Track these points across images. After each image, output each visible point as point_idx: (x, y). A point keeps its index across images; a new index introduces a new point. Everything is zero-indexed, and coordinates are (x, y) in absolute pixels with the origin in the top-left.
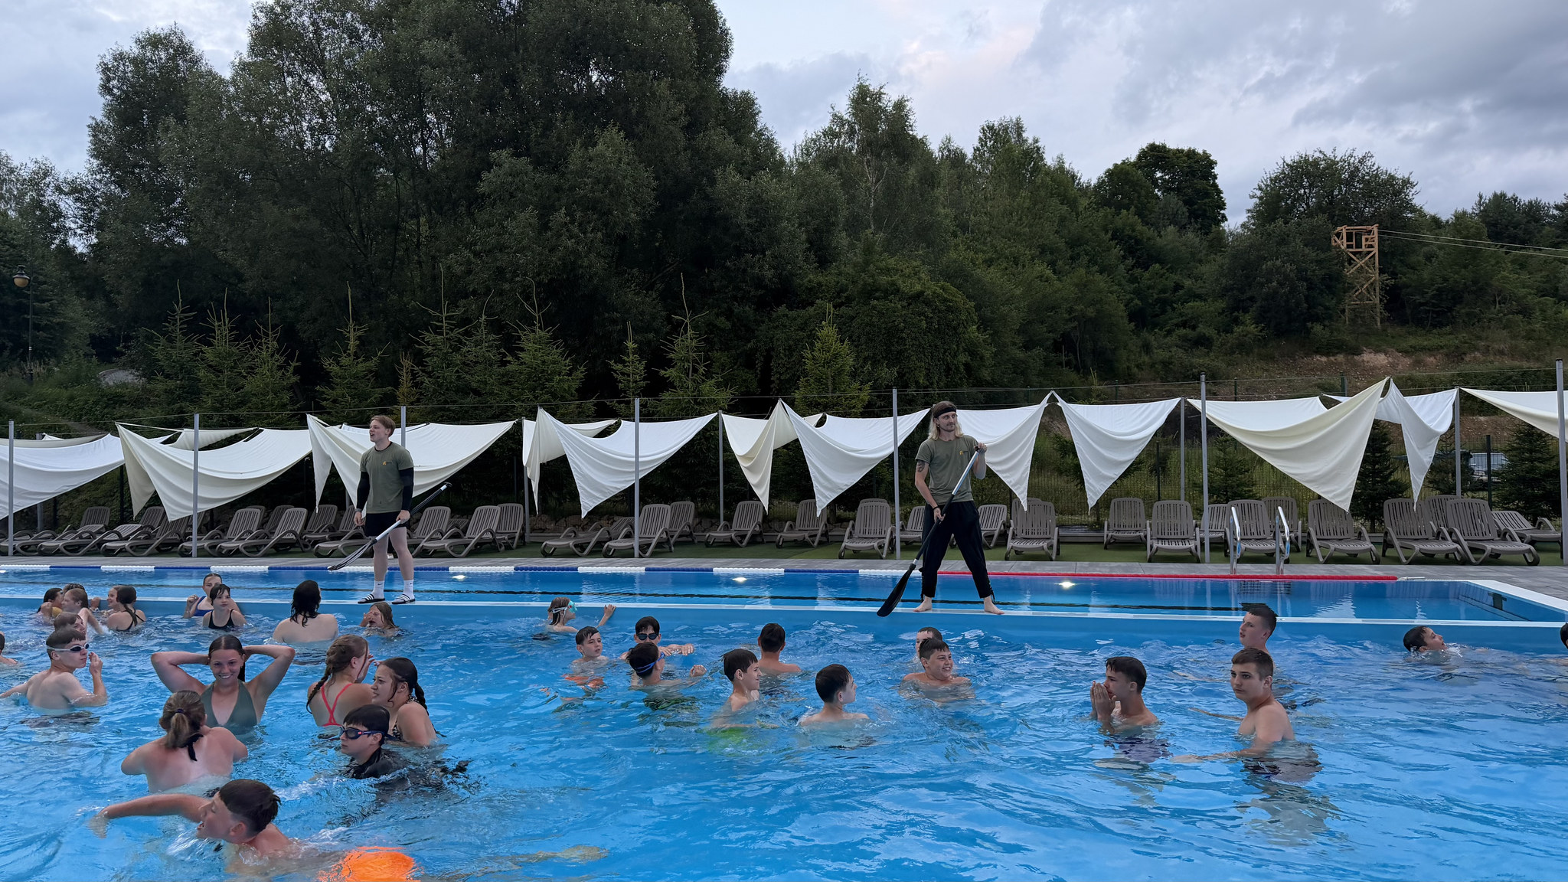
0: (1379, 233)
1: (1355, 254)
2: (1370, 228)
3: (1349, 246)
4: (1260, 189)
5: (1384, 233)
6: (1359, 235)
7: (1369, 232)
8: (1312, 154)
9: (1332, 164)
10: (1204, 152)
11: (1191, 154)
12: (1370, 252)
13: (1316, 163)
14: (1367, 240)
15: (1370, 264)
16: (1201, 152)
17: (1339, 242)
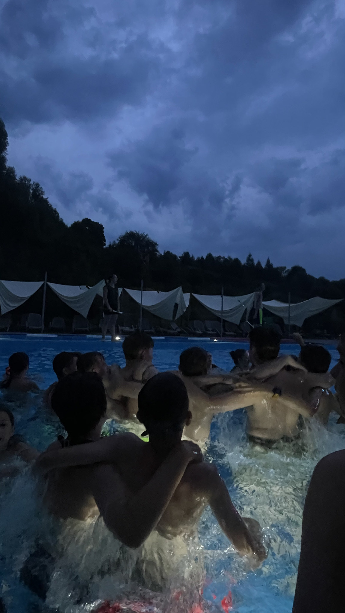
1: (144, 261)
3: (142, 258)
4: (119, 238)
8: (133, 231)
9: (138, 235)
10: (101, 224)
11: (97, 223)
12: (147, 261)
13: (134, 233)
16: (100, 224)
17: (140, 257)
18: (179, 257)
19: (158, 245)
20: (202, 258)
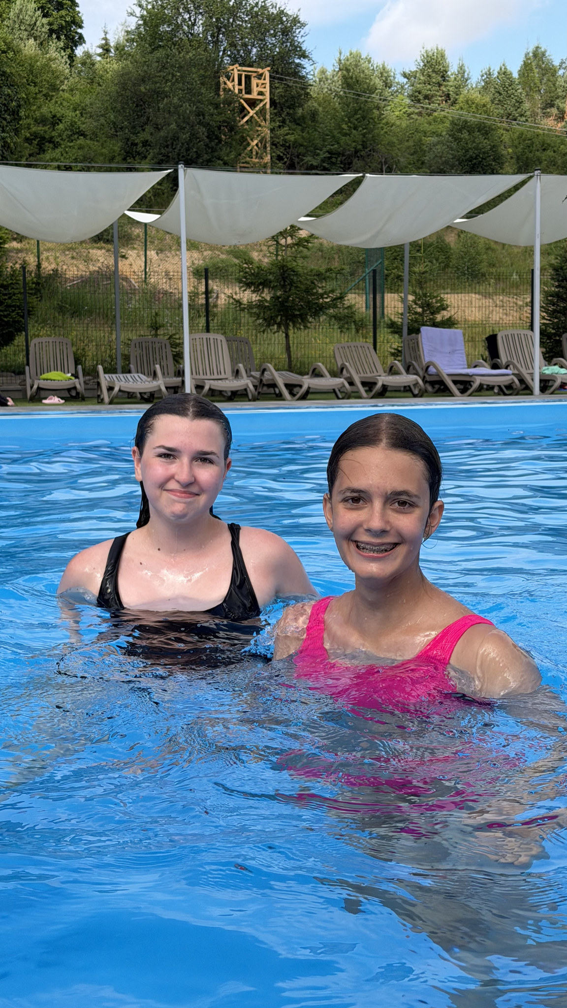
0: (270, 76)
1: (246, 100)
2: (260, 71)
3: (240, 91)
5: (274, 78)
6: (248, 78)
7: (260, 76)
12: (261, 101)
14: (257, 86)
15: (262, 112)
17: (230, 85)
18: (405, 75)
19: (303, 25)
20: (504, 73)
